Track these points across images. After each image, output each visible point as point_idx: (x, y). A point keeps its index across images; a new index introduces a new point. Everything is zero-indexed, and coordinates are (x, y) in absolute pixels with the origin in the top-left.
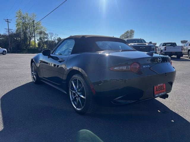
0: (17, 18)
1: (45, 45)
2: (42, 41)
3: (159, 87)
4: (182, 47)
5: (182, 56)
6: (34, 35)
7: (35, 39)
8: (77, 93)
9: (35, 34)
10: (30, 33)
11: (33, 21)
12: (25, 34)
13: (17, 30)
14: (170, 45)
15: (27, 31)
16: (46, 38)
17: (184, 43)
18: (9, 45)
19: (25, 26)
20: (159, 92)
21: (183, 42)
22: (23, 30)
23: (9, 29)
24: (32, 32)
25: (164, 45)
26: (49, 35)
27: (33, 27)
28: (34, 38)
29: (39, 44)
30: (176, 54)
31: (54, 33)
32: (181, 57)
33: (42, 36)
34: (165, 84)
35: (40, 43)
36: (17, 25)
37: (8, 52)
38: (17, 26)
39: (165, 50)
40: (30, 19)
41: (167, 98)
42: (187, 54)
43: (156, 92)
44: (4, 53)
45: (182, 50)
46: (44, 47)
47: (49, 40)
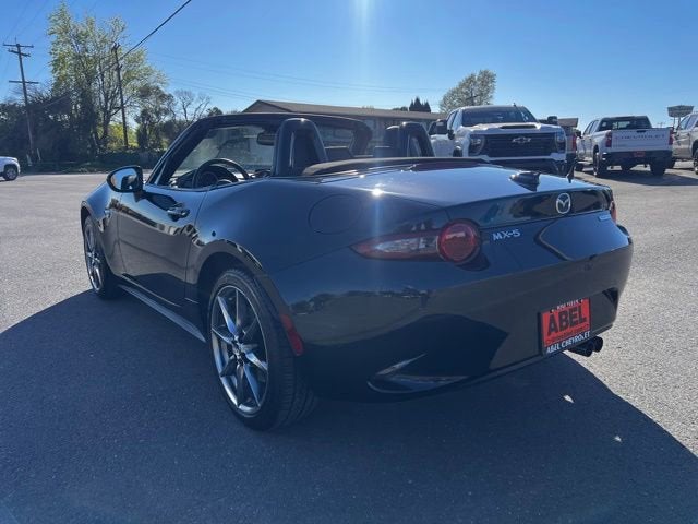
0: (54, 38)
1: (165, 140)
2: (152, 124)
3: (561, 314)
4: (672, 133)
5: (671, 167)
6: (119, 102)
7: (124, 118)
8: (237, 347)
9: (125, 100)
10: (106, 95)
11: (115, 49)
12: (86, 97)
13: (57, 85)
14: (628, 127)
15: (95, 87)
16: (166, 112)
17: (679, 115)
18: (28, 143)
19: (86, 68)
20: (560, 334)
21: (675, 112)
22: (79, 84)
23: (24, 82)
24: (113, 92)
25: (604, 125)
26: (176, 98)
27: (115, 73)
28: (120, 111)
29: (141, 136)
30: (647, 157)
31: (196, 93)
32: (668, 171)
33: (151, 103)
34: (587, 301)
35: (145, 130)
36: (58, 63)
37: (26, 170)
38: (55, 70)
39: (608, 143)
40: (103, 41)
41: (598, 349)
42: (690, 156)
43: (549, 334)
44: (10, 173)
45: (671, 143)
46: (161, 147)
47: (177, 119)
